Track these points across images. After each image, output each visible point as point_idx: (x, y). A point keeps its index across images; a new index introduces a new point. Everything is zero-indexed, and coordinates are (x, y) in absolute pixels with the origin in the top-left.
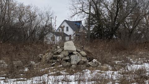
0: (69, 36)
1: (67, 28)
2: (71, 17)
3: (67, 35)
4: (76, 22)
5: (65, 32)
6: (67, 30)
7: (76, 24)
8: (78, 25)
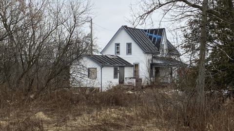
0: (132, 66)
1: (129, 45)
2: (141, 17)
3: (128, 65)
4: (152, 31)
5: (123, 55)
6: (129, 51)
7: (150, 37)
8: (155, 39)
